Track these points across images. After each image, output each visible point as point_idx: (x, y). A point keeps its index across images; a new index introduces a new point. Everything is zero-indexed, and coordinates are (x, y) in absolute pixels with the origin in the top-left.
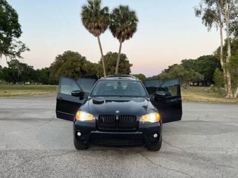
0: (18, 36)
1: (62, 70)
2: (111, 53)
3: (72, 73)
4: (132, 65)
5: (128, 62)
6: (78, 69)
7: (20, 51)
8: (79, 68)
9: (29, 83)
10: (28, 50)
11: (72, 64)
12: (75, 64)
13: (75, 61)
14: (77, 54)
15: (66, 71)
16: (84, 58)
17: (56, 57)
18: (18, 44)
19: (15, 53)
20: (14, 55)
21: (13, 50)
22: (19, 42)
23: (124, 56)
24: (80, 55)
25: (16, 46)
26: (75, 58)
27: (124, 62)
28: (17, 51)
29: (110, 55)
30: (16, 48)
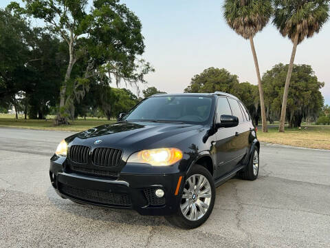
0: (141, 52)
2: (281, 65)
4: (323, 85)
5: (315, 78)
7: (145, 72)
10: (153, 70)
13: (218, 83)
14: (224, 71)
16: (235, 76)
17: (192, 79)
18: (140, 64)
19: (136, 76)
20: (135, 78)
21: (134, 72)
22: (142, 61)
23: (307, 70)
24: (229, 74)
25: (138, 66)
26: (219, 78)
27: (306, 80)
28: (139, 73)
29: (279, 70)
30: (138, 69)
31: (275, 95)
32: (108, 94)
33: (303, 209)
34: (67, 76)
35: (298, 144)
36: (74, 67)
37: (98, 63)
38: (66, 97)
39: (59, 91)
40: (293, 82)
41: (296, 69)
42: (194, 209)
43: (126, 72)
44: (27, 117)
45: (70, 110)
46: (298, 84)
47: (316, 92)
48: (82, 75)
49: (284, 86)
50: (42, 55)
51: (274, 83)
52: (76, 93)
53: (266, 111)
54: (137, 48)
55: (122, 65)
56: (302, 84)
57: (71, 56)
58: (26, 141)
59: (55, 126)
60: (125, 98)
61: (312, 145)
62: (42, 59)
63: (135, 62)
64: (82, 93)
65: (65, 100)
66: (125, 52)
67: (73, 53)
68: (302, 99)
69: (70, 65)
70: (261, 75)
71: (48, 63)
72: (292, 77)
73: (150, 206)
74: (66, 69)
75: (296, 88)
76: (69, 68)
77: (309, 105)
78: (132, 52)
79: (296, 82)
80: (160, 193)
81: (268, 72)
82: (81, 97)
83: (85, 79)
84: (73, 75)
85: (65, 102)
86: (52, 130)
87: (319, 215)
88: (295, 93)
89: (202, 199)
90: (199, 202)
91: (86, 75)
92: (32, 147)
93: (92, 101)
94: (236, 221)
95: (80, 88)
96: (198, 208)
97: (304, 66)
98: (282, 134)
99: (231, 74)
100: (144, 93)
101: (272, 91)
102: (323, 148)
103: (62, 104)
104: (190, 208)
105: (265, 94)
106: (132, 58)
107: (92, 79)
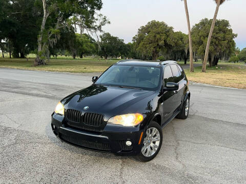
0: (99, 8)
1: (144, 44)
2: (206, 19)
3: (155, 48)
4: (236, 36)
5: (231, 31)
6: (161, 43)
7: (102, 24)
8: (163, 42)
9: (120, 58)
10: (109, 23)
11: (155, 36)
12: (158, 36)
13: (159, 33)
14: (163, 24)
15: (148, 45)
16: (171, 28)
17: (139, 30)
18: (99, 18)
19: (96, 27)
20: (95, 29)
21: (95, 24)
22: (100, 15)
23: (225, 23)
24: (167, 26)
25: (97, 20)
26: (160, 30)
27: (224, 32)
28: (98, 25)
29: (204, 23)
30: (97, 21)
31: (201, 43)
32: (75, 41)
33: (218, 144)
34: (43, 27)
35: (215, 83)
36: (48, 19)
37: (66, 16)
38: (42, 44)
39: (37, 39)
40: (215, 34)
41: (218, 23)
42: (149, 149)
43: (88, 24)
44: (12, 56)
45: (46, 53)
46: (217, 35)
47: (231, 42)
48: (54, 26)
49: (207, 36)
50: (21, 9)
51: (200, 34)
52: (50, 40)
53: (193, 55)
54: (96, 5)
55: (84, 18)
56: (221, 35)
57: (45, 10)
58: (17, 82)
59: (35, 66)
60: (86, 42)
61: (225, 84)
62: (22, 12)
63: (95, 16)
64: (55, 41)
65: (42, 46)
66: (86, 7)
67: (46, 8)
68: (220, 47)
69: (44, 18)
70: (191, 27)
71: (26, 16)
72: (214, 29)
73: (123, 151)
74: (42, 21)
75: (216, 38)
76: (43, 20)
77: (225, 51)
78: (92, 8)
79: (217, 33)
80: (129, 143)
81: (196, 25)
82: (54, 43)
83: (56, 30)
84: (47, 26)
85: (42, 48)
86: (33, 70)
87: (228, 149)
88: (215, 42)
89: (154, 143)
90: (152, 145)
91: (57, 26)
92: (24, 88)
93: (62, 45)
94: (176, 155)
95: (53, 37)
96: (151, 148)
97: (223, 20)
98: (204, 74)
99: (168, 26)
100: (101, 37)
101: (198, 40)
102: (232, 87)
103: (40, 50)
104: (147, 150)
105: (193, 42)
106: (92, 13)
107: (61, 29)
